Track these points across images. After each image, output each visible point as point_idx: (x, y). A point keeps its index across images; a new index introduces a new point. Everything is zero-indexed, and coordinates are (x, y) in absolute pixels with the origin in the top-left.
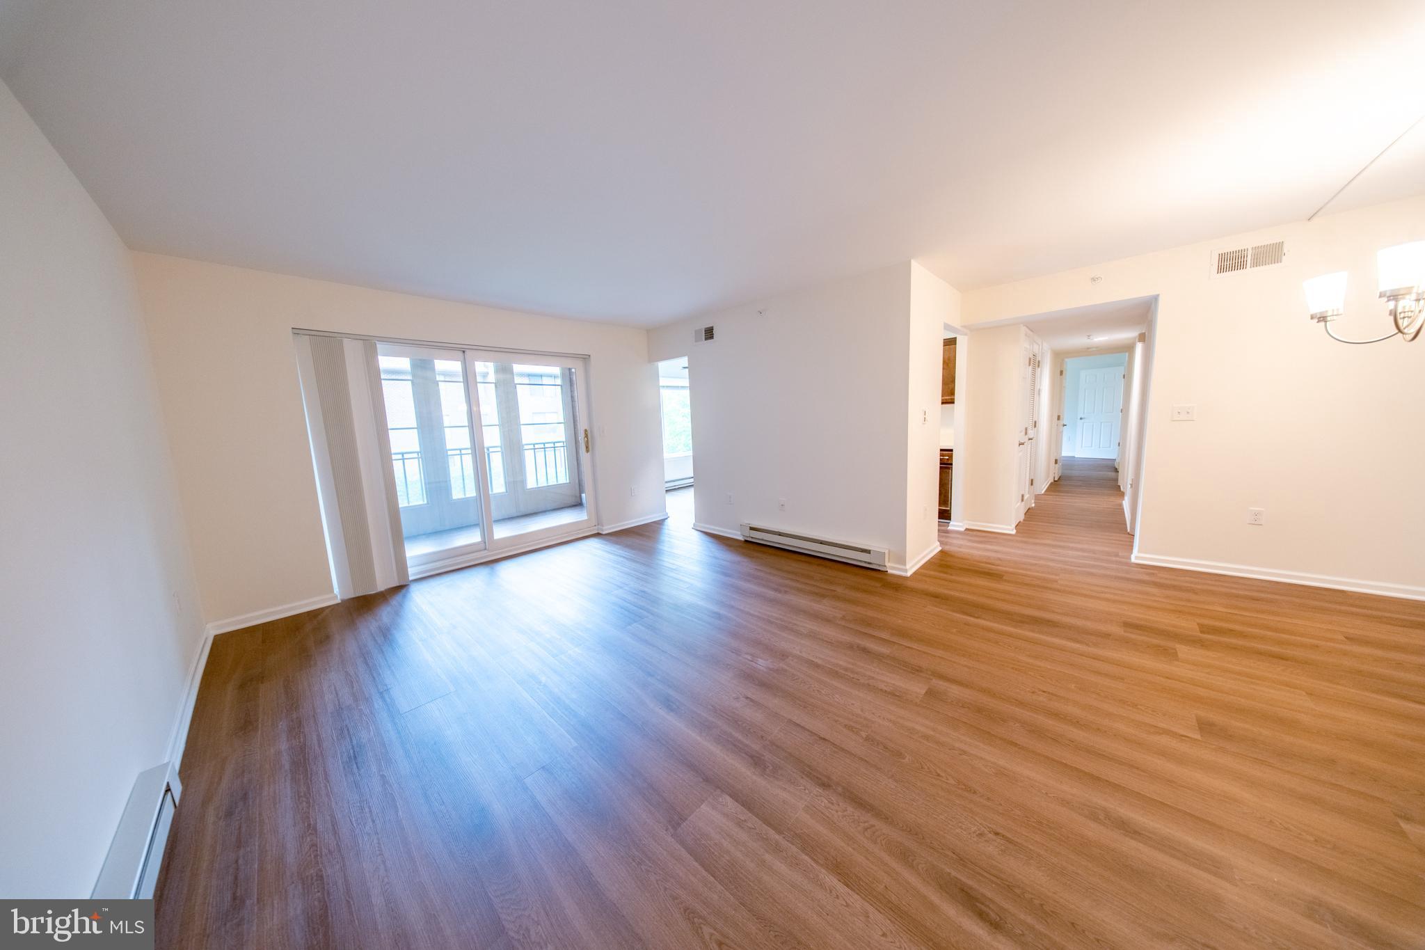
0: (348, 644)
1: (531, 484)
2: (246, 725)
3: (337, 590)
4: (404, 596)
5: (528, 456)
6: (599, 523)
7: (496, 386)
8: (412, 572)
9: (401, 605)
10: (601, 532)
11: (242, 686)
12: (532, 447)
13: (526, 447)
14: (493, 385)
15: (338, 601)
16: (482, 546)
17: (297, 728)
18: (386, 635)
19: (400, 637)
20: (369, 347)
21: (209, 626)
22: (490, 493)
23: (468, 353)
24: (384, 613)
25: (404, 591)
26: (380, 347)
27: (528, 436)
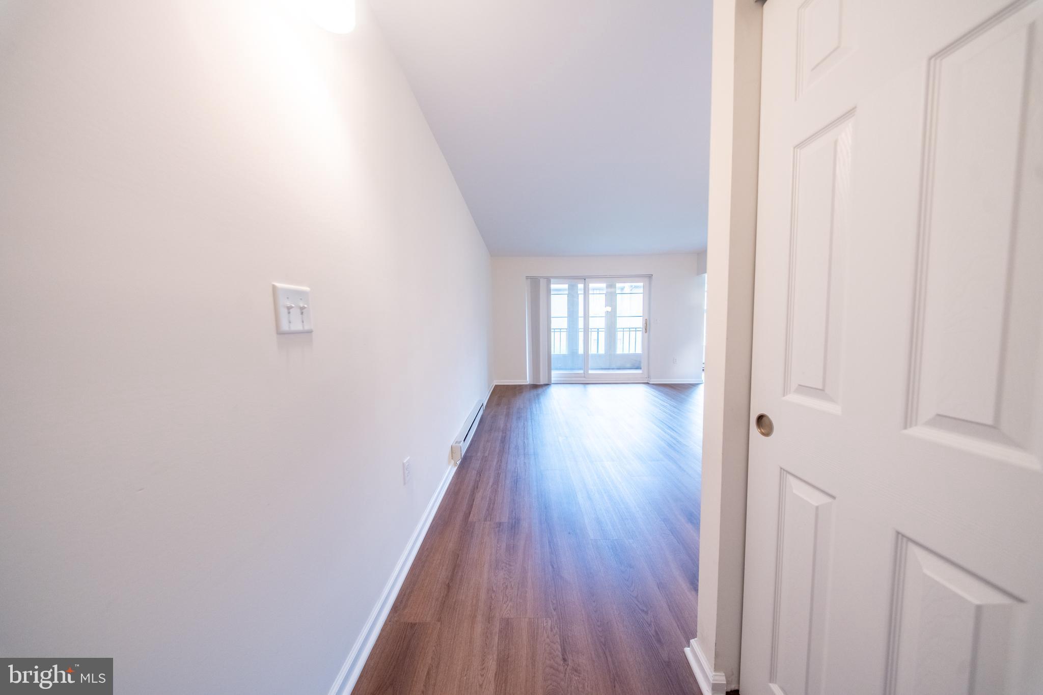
0: (527, 395)
1: (619, 351)
2: (498, 404)
3: (528, 381)
4: (548, 387)
5: (619, 335)
6: (649, 377)
7: (606, 296)
8: (553, 380)
9: (546, 389)
10: (649, 382)
11: (499, 397)
12: (622, 330)
13: (619, 330)
14: (604, 295)
15: (528, 383)
16: (583, 375)
17: (509, 408)
18: (538, 396)
19: (542, 399)
20: (548, 280)
21: (495, 381)
22: (590, 353)
23: (586, 279)
24: (540, 390)
25: (548, 386)
26: (552, 280)
27: (621, 323)
